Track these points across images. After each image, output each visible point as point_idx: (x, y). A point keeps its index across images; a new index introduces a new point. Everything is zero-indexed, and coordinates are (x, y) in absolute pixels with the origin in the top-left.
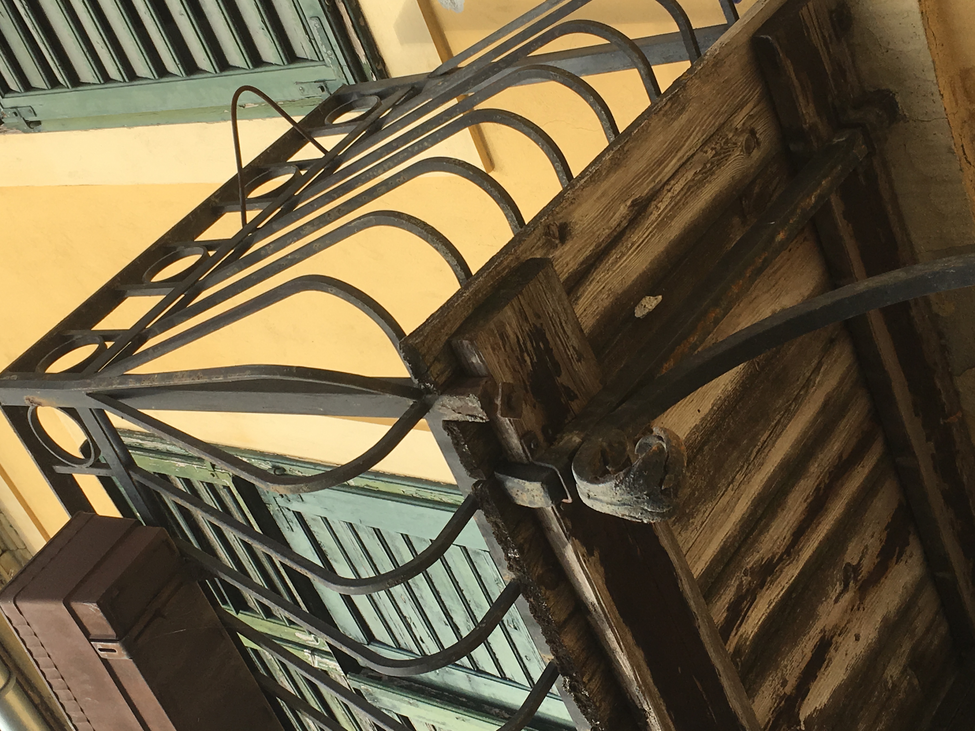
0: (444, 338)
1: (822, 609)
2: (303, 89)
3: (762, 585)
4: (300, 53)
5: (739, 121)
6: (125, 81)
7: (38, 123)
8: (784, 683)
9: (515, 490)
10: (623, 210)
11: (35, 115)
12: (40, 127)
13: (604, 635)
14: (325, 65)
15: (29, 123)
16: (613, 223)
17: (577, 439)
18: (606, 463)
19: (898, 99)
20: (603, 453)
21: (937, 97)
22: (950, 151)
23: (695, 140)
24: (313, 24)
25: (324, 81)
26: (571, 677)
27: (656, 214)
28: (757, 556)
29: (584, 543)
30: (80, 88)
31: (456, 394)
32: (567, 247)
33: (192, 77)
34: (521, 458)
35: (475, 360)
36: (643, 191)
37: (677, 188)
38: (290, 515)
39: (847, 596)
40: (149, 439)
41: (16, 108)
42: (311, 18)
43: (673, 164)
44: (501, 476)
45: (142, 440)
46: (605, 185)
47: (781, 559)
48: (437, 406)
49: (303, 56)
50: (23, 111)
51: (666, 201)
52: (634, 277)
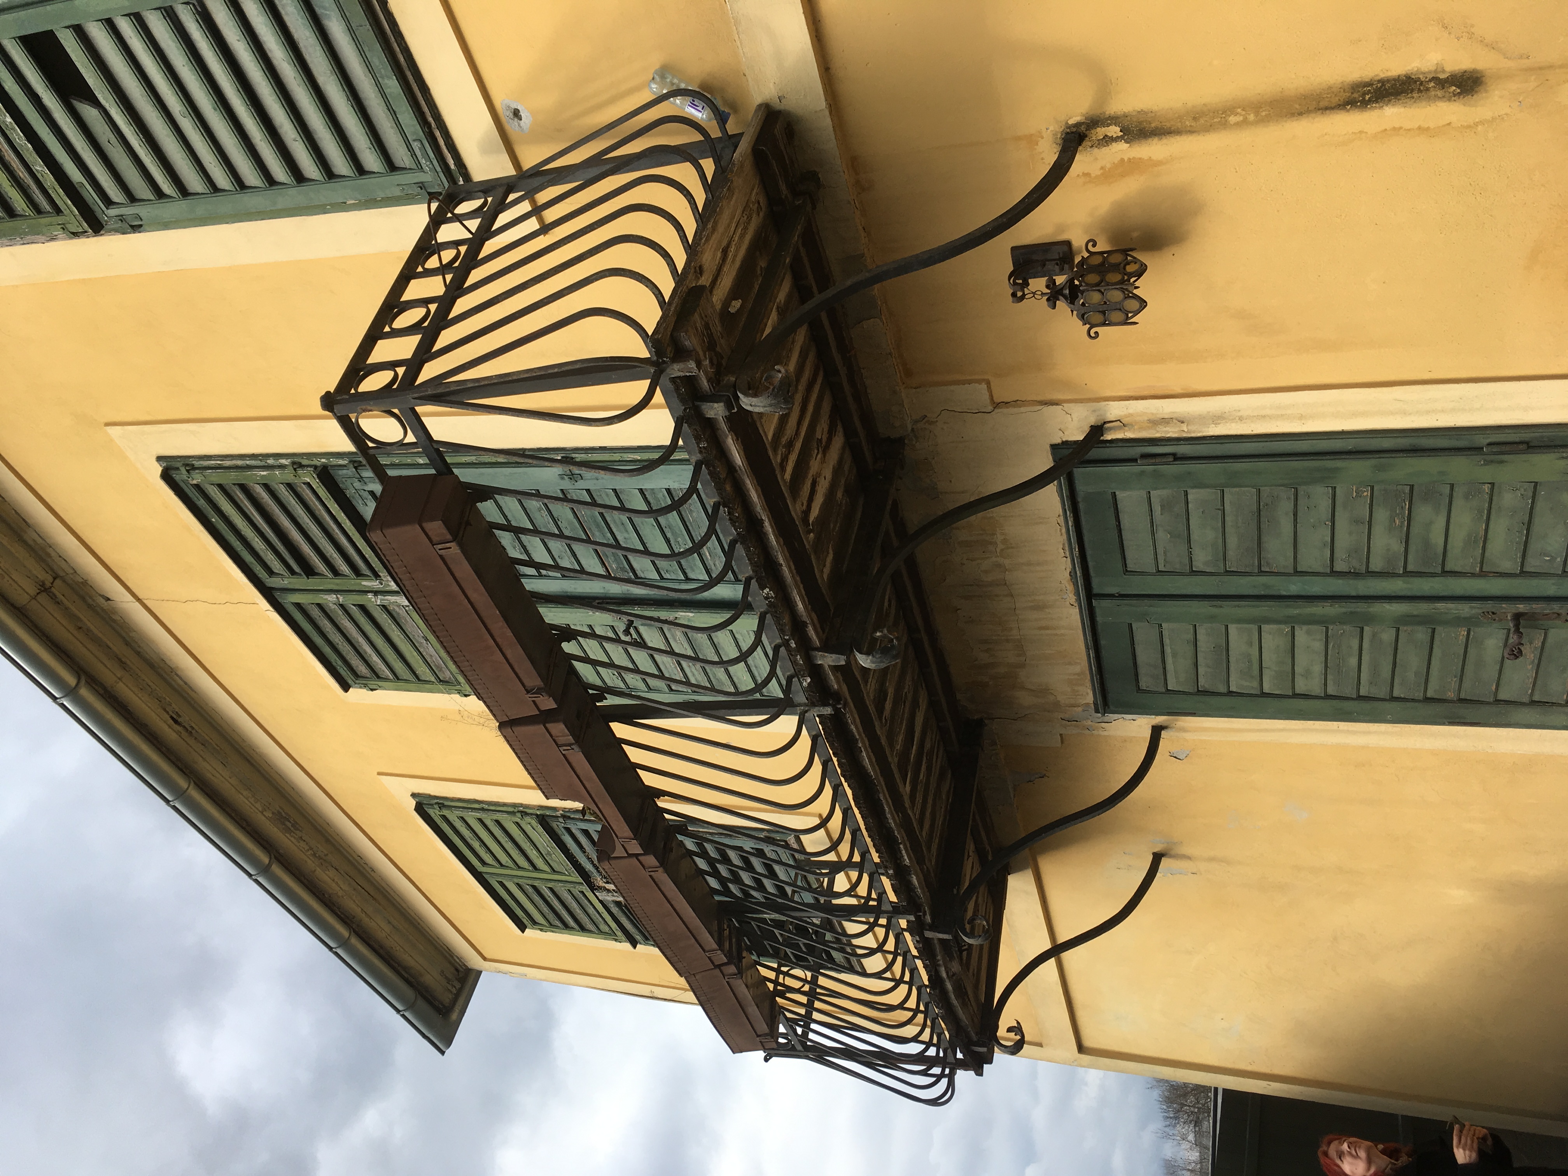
0: (669, 333)
1: (811, 463)
2: (403, 189)
3: (789, 453)
4: (398, 163)
5: (753, 198)
6: (237, 190)
7: (141, 226)
8: (802, 505)
9: (706, 410)
10: (719, 254)
11: (141, 220)
12: (142, 229)
13: (744, 483)
14: (424, 172)
15: (132, 227)
16: (717, 262)
17: (733, 379)
18: (749, 389)
19: (820, 176)
20: (749, 383)
21: (842, 174)
22: (849, 203)
23: (739, 212)
24: (416, 145)
25: (422, 183)
26: (729, 508)
27: (731, 254)
28: (786, 437)
29: (736, 435)
30: (189, 198)
31: (680, 361)
32: (703, 278)
33: (302, 184)
34: (707, 392)
35: (687, 343)
36: (724, 244)
37: (736, 239)
38: (366, 495)
39: (819, 456)
40: (228, 459)
41: (122, 216)
42: (414, 140)
43: (734, 225)
44: (699, 403)
45: (221, 461)
46: (711, 242)
47: (794, 438)
48: (668, 371)
49: (402, 165)
50: (129, 219)
51: (733, 246)
52: (728, 290)
